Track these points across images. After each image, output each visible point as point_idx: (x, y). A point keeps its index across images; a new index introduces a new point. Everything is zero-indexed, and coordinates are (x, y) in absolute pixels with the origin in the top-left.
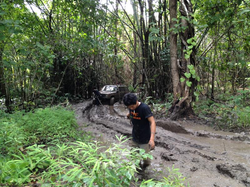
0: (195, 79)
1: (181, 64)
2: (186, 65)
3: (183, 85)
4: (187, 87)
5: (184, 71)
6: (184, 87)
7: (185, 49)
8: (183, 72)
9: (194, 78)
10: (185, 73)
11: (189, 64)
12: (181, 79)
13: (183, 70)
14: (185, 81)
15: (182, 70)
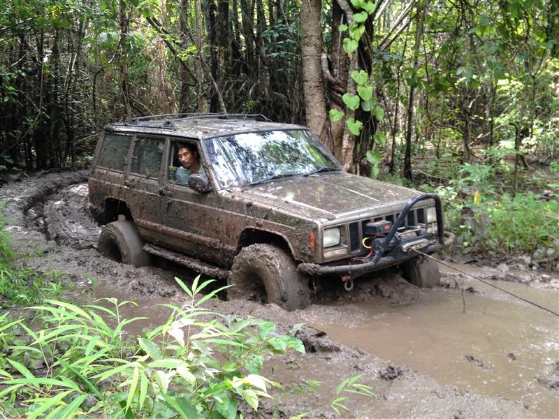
0: (372, 114)
1: (331, 68)
2: (347, 71)
3: (336, 131)
4: (348, 136)
5: (341, 89)
6: (341, 137)
7: (345, 22)
8: (339, 92)
9: (368, 110)
10: (342, 94)
11: (355, 70)
12: (333, 112)
13: (339, 84)
14: (344, 119)
15: (334, 85)
